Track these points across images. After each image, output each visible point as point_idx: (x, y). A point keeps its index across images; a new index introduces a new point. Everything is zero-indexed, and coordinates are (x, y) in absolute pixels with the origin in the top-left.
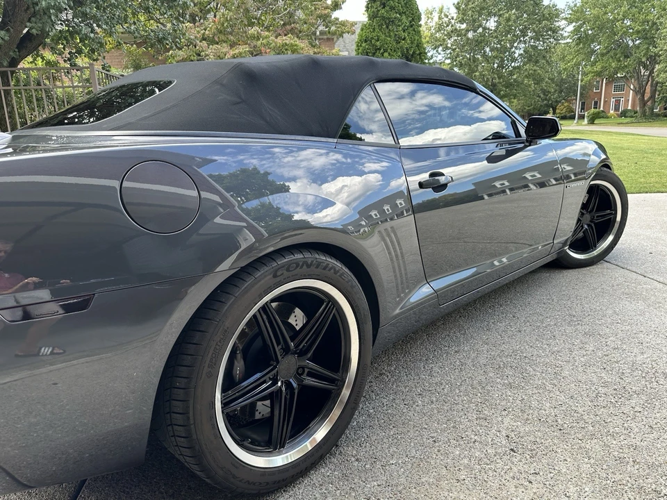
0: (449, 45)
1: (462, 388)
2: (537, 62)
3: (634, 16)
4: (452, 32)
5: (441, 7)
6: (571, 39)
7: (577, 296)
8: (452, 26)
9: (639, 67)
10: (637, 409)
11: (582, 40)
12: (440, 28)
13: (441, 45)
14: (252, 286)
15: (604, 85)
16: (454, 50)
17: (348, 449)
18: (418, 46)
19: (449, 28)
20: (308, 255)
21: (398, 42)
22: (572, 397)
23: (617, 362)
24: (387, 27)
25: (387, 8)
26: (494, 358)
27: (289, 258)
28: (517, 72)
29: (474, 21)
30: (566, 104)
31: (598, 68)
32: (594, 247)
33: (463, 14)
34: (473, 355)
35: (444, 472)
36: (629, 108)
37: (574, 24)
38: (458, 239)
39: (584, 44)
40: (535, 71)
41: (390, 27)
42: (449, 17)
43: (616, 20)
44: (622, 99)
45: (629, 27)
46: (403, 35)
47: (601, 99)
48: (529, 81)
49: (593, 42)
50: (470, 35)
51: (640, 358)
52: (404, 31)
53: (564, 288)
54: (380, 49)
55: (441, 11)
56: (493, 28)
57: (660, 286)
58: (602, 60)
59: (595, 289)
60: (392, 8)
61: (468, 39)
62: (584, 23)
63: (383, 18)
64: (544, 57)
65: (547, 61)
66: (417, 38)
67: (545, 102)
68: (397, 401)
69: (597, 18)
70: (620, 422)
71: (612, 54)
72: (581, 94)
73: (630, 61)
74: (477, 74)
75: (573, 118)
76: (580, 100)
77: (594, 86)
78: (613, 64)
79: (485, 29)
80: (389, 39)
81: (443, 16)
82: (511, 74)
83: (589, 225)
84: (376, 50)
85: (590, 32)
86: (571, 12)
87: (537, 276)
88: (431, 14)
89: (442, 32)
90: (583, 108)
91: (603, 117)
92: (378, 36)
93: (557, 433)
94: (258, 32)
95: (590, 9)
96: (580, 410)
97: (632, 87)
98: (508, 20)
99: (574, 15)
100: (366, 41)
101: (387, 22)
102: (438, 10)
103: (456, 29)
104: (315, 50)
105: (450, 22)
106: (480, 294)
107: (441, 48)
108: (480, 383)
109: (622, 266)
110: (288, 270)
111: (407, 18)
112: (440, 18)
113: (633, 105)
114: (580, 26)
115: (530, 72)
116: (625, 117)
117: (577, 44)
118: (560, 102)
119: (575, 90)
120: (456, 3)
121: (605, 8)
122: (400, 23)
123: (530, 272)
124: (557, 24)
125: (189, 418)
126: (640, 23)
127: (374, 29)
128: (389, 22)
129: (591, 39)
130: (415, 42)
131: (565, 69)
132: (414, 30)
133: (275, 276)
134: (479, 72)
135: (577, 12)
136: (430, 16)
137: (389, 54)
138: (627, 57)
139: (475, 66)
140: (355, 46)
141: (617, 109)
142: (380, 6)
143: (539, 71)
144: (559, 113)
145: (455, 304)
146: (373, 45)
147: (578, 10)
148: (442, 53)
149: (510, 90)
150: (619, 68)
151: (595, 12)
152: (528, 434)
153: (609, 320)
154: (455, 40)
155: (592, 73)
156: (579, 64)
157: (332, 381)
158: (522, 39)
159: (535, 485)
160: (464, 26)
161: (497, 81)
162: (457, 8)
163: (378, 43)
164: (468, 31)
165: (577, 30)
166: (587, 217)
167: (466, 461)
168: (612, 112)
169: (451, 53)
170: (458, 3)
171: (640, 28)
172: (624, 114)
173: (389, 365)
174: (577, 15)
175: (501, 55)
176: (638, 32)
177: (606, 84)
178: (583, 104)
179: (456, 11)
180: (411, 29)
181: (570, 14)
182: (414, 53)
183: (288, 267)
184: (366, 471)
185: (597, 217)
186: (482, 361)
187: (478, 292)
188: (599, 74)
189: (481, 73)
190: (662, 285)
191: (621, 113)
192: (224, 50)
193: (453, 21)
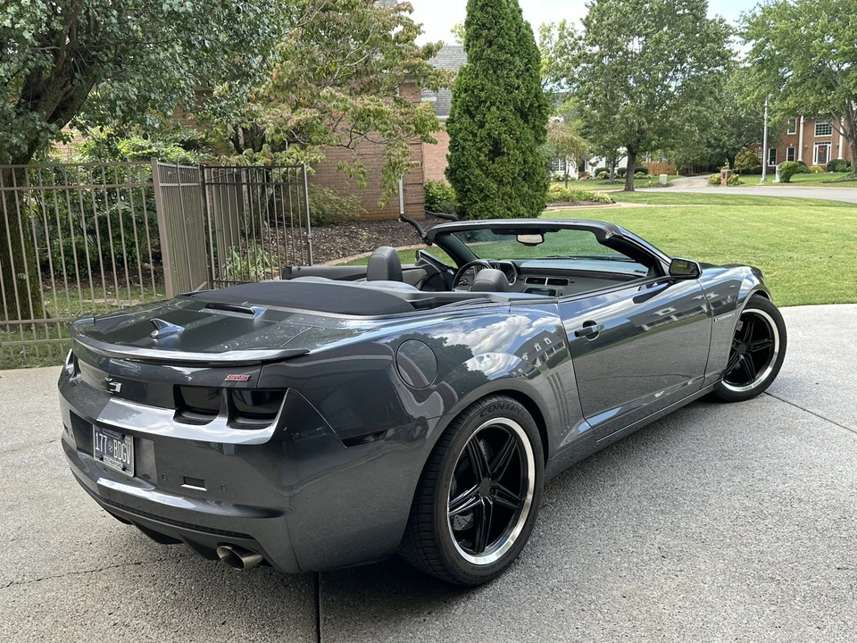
0: (576, 76)
1: (620, 515)
2: (701, 99)
3: (836, 31)
4: (580, 57)
5: (561, 21)
6: (750, 62)
7: (731, 431)
8: (579, 49)
9: (849, 102)
10: (770, 526)
11: (766, 64)
12: (562, 52)
13: (564, 76)
14: (468, 423)
15: (802, 126)
16: (583, 83)
17: (528, 560)
18: (536, 96)
19: (575, 53)
20: (500, 399)
21: (510, 92)
22: (715, 519)
23: (760, 491)
24: (495, 72)
25: (495, 47)
26: (647, 490)
27: (489, 402)
28: (674, 114)
29: (611, 43)
30: (748, 153)
31: (791, 102)
32: (753, 379)
33: (595, 33)
34: (628, 488)
35: (609, 572)
36: (840, 158)
37: (753, 41)
38: (607, 374)
39: (769, 70)
40: (699, 112)
41: (499, 72)
42: (576, 36)
43: (811, 37)
44: (828, 145)
45: (831, 47)
46: (516, 82)
47: (798, 144)
48: (691, 127)
49: (782, 66)
50: (605, 61)
51: (781, 486)
52: (517, 78)
53: (719, 424)
54: (485, 102)
55: (563, 27)
56: (638, 52)
57: (817, 420)
58: (796, 92)
59: (750, 424)
60: (501, 48)
61: (603, 68)
62: (767, 40)
63: (490, 60)
64: (711, 93)
65: (715, 98)
66: (534, 85)
67: (718, 150)
68: (563, 526)
69: (785, 34)
70: (752, 536)
71: (808, 83)
72: (769, 138)
73: (835, 94)
74: (618, 116)
75: (758, 172)
76: (768, 147)
77: (787, 126)
78: (811, 98)
79: (626, 53)
80: (498, 88)
81: (566, 34)
82: (665, 116)
83: (745, 355)
84: (480, 102)
85: (777, 53)
86: (748, 25)
87: (693, 410)
88: (549, 30)
89: (565, 57)
90: (773, 159)
91: (802, 172)
92: (482, 84)
93: (701, 545)
94: (331, 94)
95: (775, 20)
96: (721, 528)
97: (842, 131)
98: (658, 42)
99: (753, 29)
100: (466, 91)
101: (495, 65)
102: (558, 26)
103: (585, 54)
104: (402, 110)
105: (576, 44)
106: (631, 431)
107: (564, 80)
108: (635, 511)
109: (784, 399)
110: (489, 411)
111: (522, 59)
112: (561, 37)
113: (845, 154)
114: (762, 46)
115: (693, 113)
116: (835, 171)
117: (758, 70)
118: (739, 150)
119: (760, 133)
120: (584, 18)
121: (796, 19)
122: (512, 67)
123: (685, 407)
124: (727, 47)
125: (433, 517)
126: (846, 41)
127: (477, 75)
128: (497, 65)
129: (779, 63)
130: (533, 91)
131: (743, 105)
132: (531, 75)
133: (482, 416)
134: (621, 114)
135: (756, 24)
136: (547, 34)
137: (498, 108)
138: (831, 88)
139: (614, 105)
140: (451, 97)
141: (822, 158)
142: (485, 44)
143: (705, 113)
144: (739, 165)
145: (608, 440)
146: (476, 96)
147: (758, 22)
148: (566, 86)
149: (666, 139)
150: (820, 105)
151: (782, 25)
152: (676, 546)
153: (759, 455)
154: (584, 68)
155: (782, 110)
156: (764, 97)
157: (515, 501)
158: (679, 67)
159: (680, 577)
160: (596, 49)
161: (646, 126)
162: (585, 25)
163: (483, 94)
164: (602, 56)
165: (757, 50)
166: (743, 347)
167: (626, 565)
168: (815, 163)
169: (578, 87)
170: (587, 18)
171: (847, 49)
172: (833, 167)
173: (549, 498)
174: (756, 28)
175: (651, 90)
176: (844, 54)
177: (804, 123)
178: (773, 152)
179: (584, 28)
180: (527, 74)
181: (747, 28)
182: (531, 105)
183: (489, 408)
184: (546, 573)
185: (754, 346)
186: (636, 492)
187: (629, 428)
188: (792, 112)
189: (622, 115)
190: (819, 419)
191: (829, 165)
192: (285, 115)
193: (581, 43)
